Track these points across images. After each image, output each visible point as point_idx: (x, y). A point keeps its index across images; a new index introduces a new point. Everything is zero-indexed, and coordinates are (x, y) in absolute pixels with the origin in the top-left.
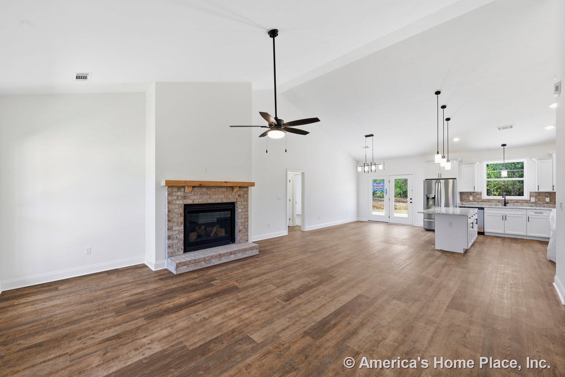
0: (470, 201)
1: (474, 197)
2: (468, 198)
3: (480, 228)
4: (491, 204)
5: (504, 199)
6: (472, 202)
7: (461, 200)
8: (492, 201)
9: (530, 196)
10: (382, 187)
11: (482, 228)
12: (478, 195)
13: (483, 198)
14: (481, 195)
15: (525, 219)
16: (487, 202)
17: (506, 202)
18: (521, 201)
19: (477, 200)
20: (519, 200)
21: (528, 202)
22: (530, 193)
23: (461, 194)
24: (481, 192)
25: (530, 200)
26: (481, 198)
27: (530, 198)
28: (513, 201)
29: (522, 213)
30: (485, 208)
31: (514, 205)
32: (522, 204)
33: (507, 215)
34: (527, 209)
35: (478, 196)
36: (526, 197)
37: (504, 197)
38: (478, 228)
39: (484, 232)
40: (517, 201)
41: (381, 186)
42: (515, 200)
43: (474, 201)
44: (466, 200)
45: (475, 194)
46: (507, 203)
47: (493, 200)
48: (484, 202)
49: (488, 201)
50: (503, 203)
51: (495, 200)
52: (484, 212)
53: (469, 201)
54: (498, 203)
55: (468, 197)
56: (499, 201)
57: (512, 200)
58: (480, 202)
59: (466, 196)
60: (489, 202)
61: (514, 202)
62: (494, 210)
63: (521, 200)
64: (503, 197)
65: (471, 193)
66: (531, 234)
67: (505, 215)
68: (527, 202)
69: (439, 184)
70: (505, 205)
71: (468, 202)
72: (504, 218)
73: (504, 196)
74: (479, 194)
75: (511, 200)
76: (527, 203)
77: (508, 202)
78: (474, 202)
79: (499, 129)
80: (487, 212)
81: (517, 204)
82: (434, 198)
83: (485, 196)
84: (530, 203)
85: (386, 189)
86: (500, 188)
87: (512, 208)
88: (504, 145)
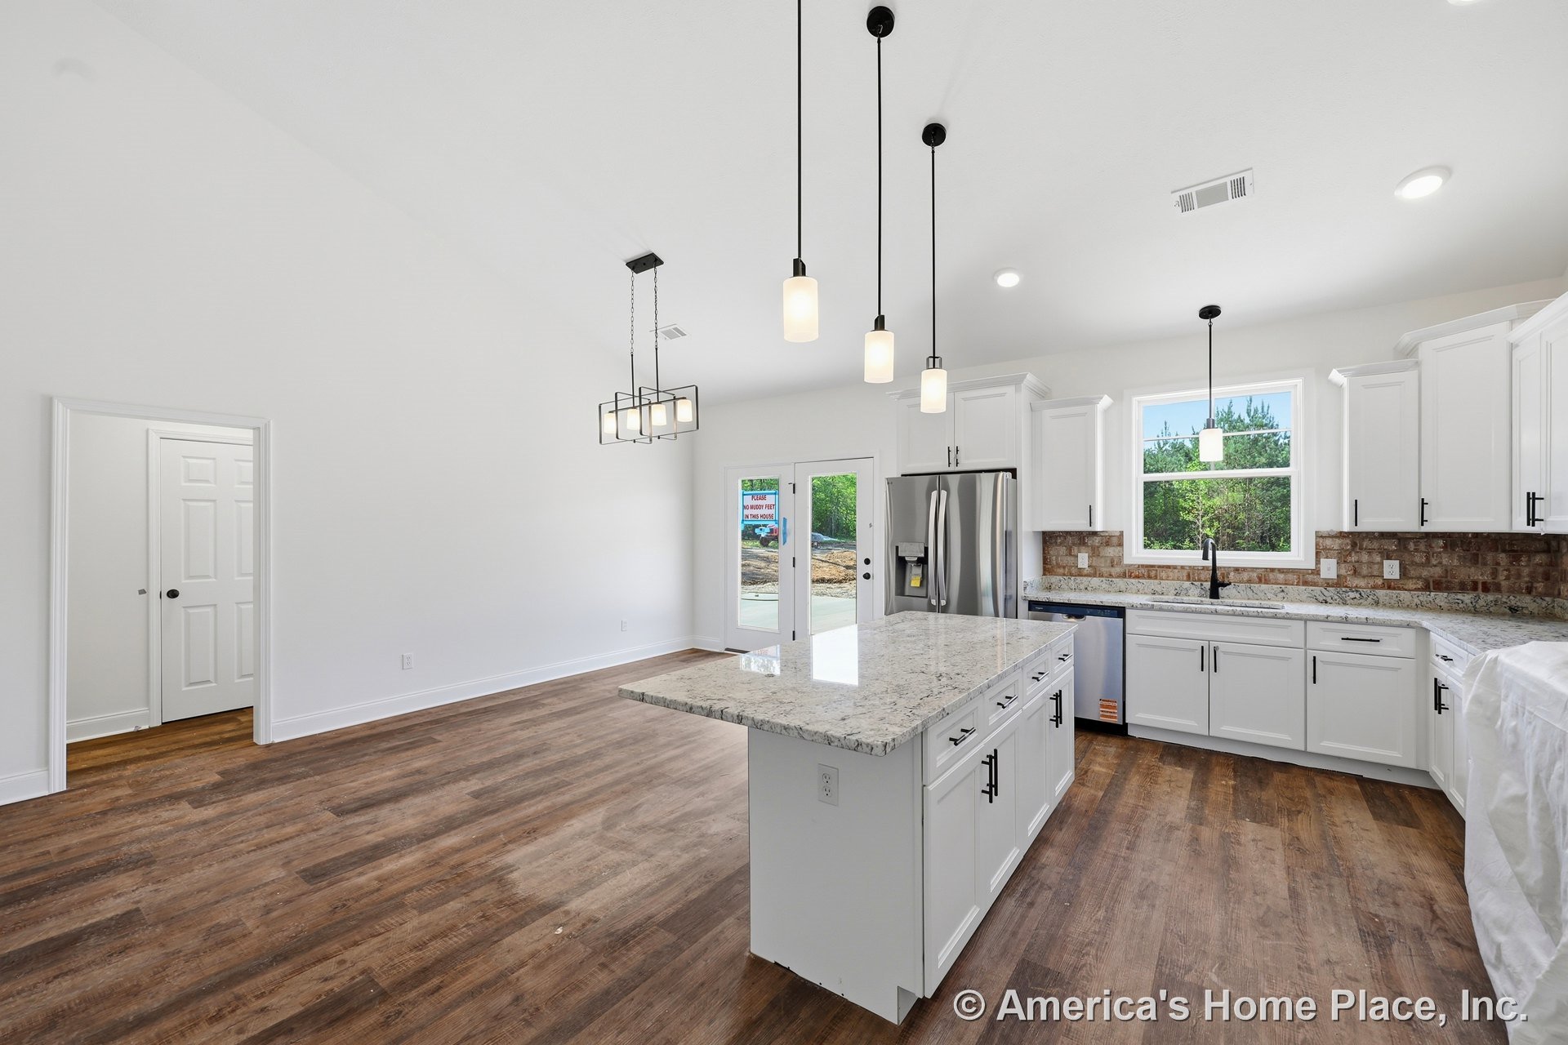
0: (1080, 573)
1: (1095, 553)
2: (1070, 560)
3: (1108, 707)
4: (1158, 588)
5: (1209, 563)
6: (1085, 578)
7: (1047, 568)
8: (1164, 575)
9: (1318, 554)
10: (772, 512)
11: (1114, 707)
12: (1108, 544)
13: (1127, 561)
14: (1121, 545)
15: (1297, 666)
16: (1143, 577)
17: (1220, 578)
18: (1281, 577)
19: (1104, 570)
20: (1272, 570)
21: (1310, 578)
22: (1320, 536)
23: (1048, 539)
24: (1122, 533)
25: (1316, 572)
26: (1121, 558)
27: (1318, 562)
28: (1245, 576)
29: (1286, 641)
30: (1128, 612)
31: (1250, 593)
32: (1283, 586)
33: (1222, 647)
34: (1306, 620)
35: (1110, 552)
36: (1301, 558)
37: (1210, 556)
38: (1102, 706)
39: (1125, 726)
40: (1264, 576)
41: (769, 507)
42: (1253, 569)
43: (1095, 572)
44: (1064, 567)
45: (1097, 540)
46: (1224, 585)
47: (1168, 567)
48: (1130, 577)
49: (1149, 572)
50: (1208, 585)
51: (1175, 567)
52: (1127, 631)
53: (1074, 571)
54: (1187, 584)
55: (1071, 555)
56: (1191, 574)
57: (1245, 569)
58: (1119, 577)
59: (1063, 550)
60: (1149, 577)
61: (1249, 581)
62: (1168, 619)
63: (1281, 571)
64: (1205, 557)
65: (1081, 538)
66: (1325, 743)
67: (1213, 644)
68: (1304, 578)
69: (944, 493)
70: (1214, 594)
71: (1073, 578)
72: (1209, 658)
73: (1210, 553)
74: (1115, 540)
75: (1237, 570)
76: (1306, 583)
77: (1226, 581)
78: (1094, 575)
79: (1186, 204)
80: (1141, 628)
81: (1264, 586)
82: (922, 561)
83: (1136, 551)
84: (1315, 584)
85: (785, 519)
86: (1218, 519)
87: (1242, 615)
88: (1210, 312)
